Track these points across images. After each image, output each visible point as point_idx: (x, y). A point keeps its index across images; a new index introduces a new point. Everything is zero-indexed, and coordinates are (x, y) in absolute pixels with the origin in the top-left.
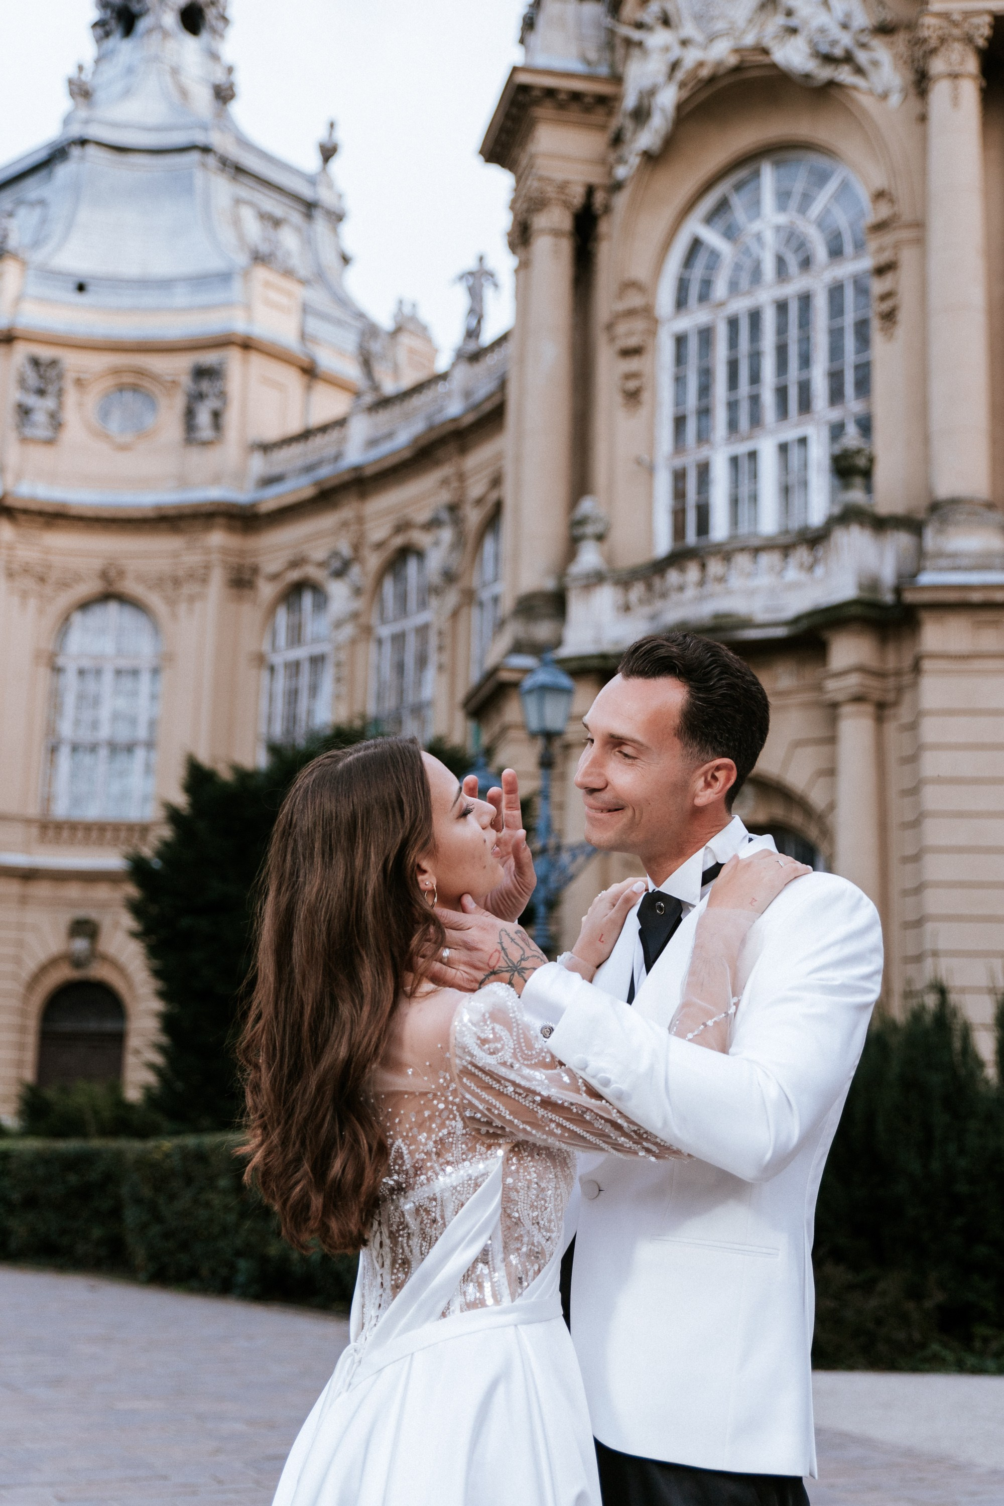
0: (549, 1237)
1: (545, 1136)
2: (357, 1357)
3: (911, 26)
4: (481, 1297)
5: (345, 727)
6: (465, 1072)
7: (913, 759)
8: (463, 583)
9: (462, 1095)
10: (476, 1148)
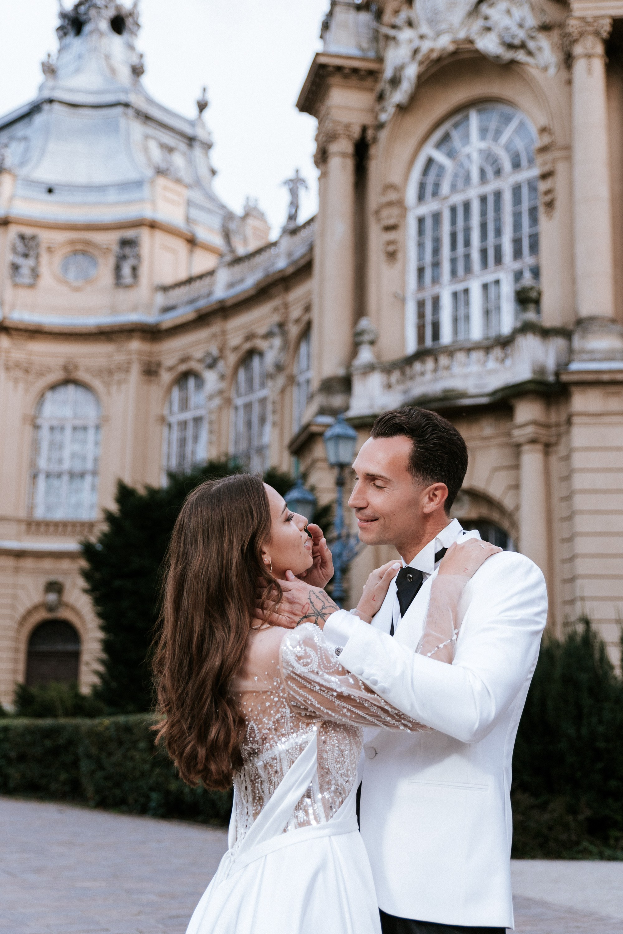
0: (348, 781)
1: (340, 717)
2: (232, 859)
3: (562, 25)
4: (307, 819)
5: (215, 461)
6: (289, 678)
7: (567, 478)
8: (287, 372)
9: (288, 692)
10: (299, 725)
